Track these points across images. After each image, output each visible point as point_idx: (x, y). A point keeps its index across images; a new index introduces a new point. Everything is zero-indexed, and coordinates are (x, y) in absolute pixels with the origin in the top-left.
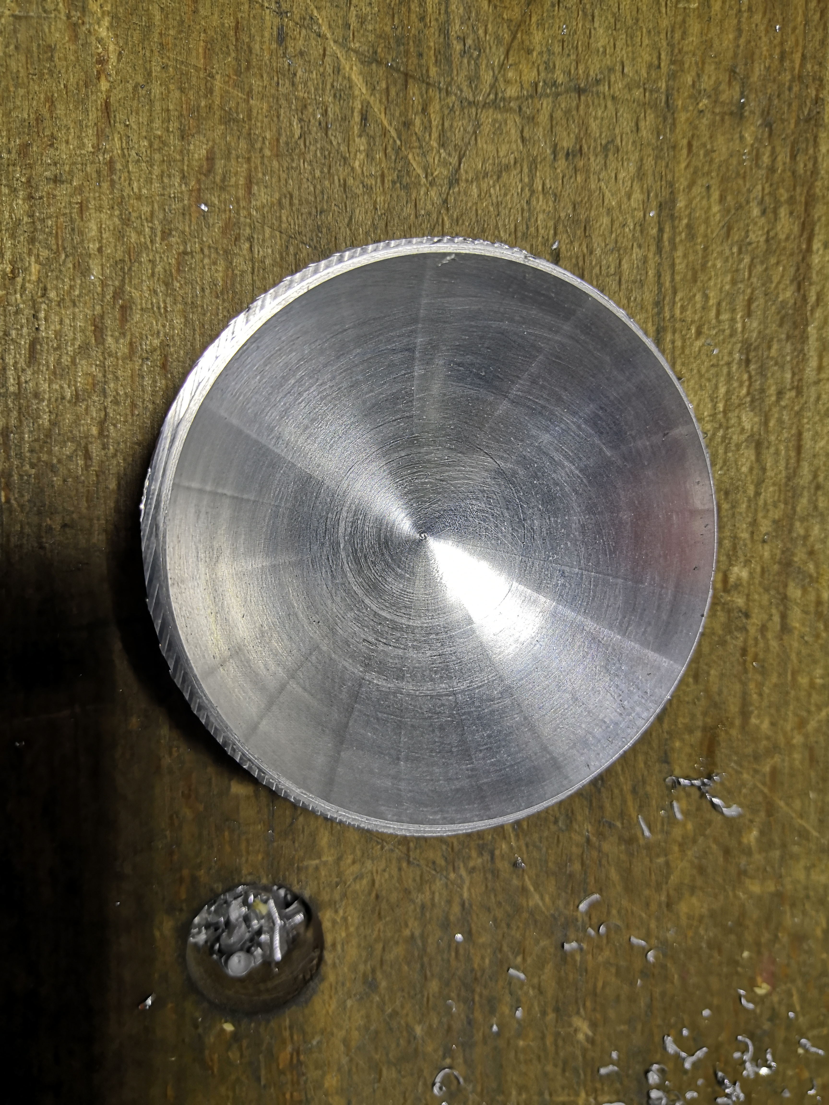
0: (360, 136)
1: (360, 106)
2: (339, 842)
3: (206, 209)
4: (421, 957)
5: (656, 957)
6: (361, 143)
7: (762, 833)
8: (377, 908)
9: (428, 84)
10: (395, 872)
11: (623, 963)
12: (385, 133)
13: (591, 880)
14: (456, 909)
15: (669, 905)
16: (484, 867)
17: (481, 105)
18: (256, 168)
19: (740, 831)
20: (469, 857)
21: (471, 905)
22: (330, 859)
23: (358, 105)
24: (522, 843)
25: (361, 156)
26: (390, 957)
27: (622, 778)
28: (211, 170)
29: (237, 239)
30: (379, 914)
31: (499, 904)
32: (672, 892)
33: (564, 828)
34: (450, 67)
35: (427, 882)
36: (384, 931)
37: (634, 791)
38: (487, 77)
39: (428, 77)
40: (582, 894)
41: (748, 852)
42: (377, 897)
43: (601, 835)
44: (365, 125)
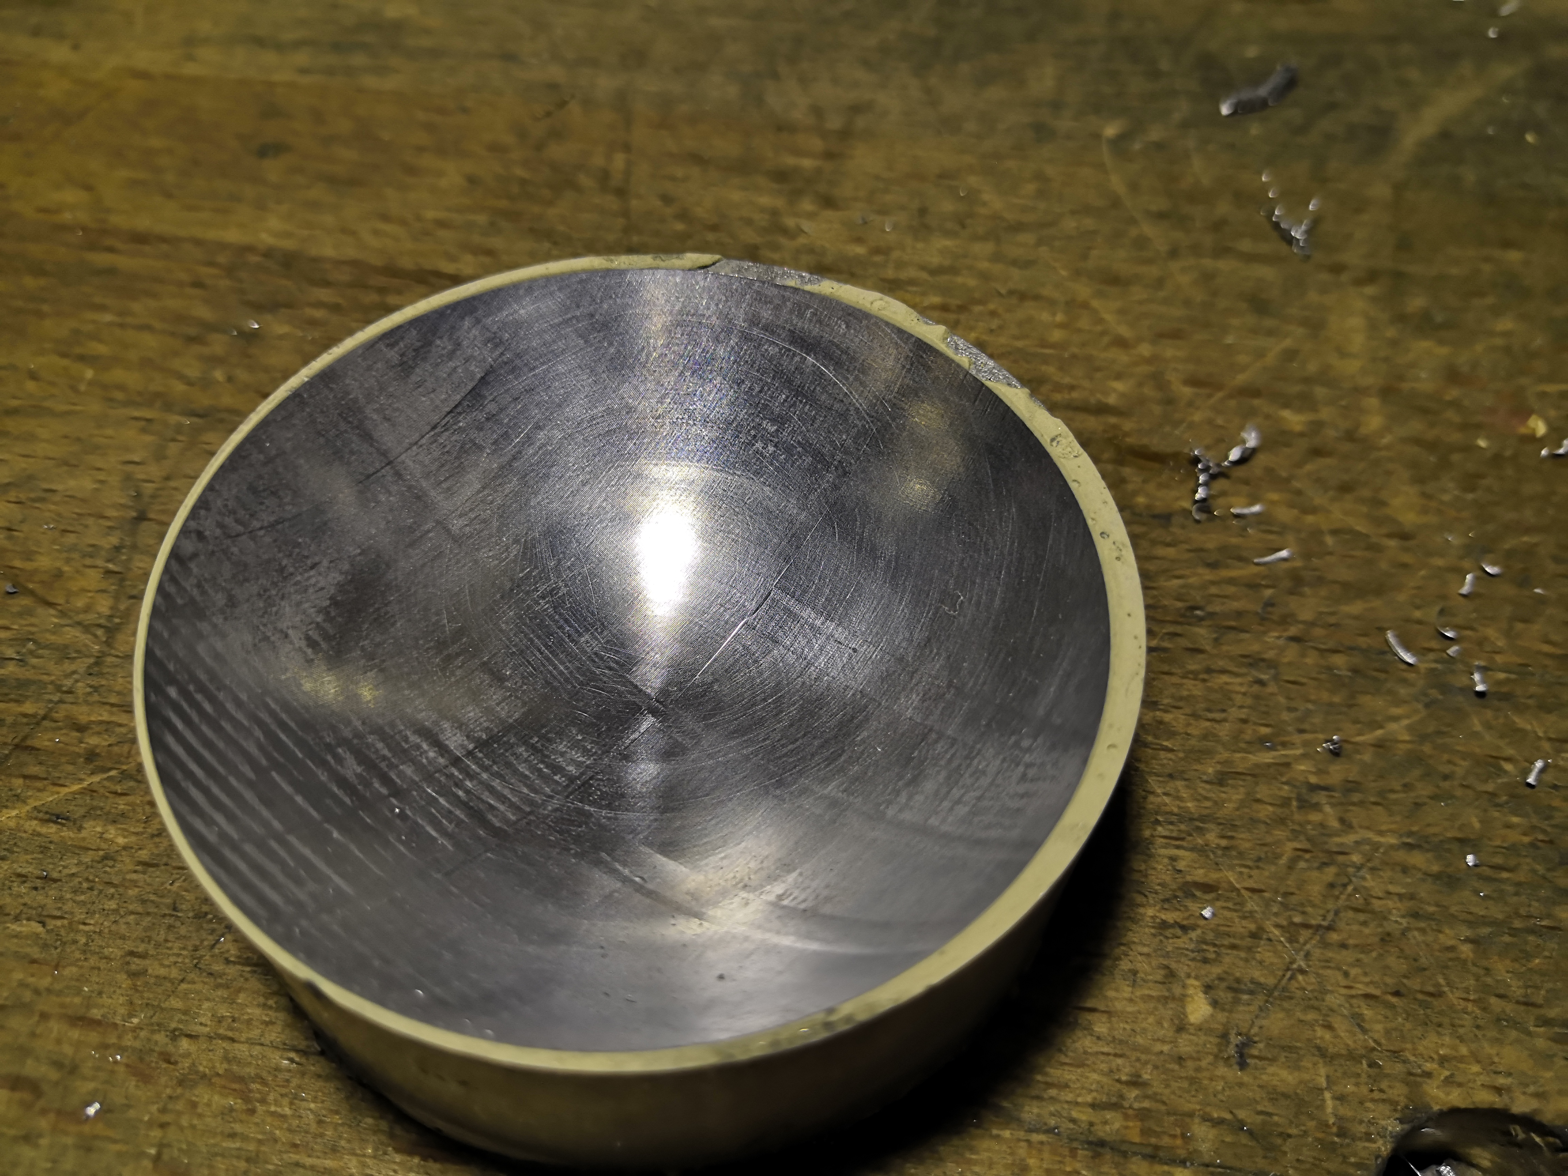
0: (80, 828)
1: (35, 822)
2: (1290, 1049)
3: (97, 1106)
4: (1514, 932)
5: (1493, 564)
6: (93, 829)
7: (1286, 405)
8: (1420, 996)
9: (44, 718)
10: (1347, 956)
11: (1508, 610)
12: (91, 791)
13: (1363, 642)
14: (1417, 859)
15: (1404, 536)
16: (1342, 804)
17: (106, 649)
18: (63, 1006)
19: (1283, 433)
20: (1322, 825)
21: (1410, 834)
22: (1323, 1071)
23: (33, 825)
24: (1297, 738)
25: (112, 832)
26: (1516, 989)
27: (1191, 580)
28: (33, 1087)
29: (167, 1058)
30: (1431, 995)
31: (1407, 787)
32: (1384, 530)
33: (1272, 671)
34: (34, 682)
35: (1367, 903)
36: (1467, 990)
37: (1213, 566)
38: (72, 634)
39: (34, 716)
40: (1389, 657)
41: (1317, 426)
42: (1397, 994)
43: (1286, 620)
44: (67, 819)
